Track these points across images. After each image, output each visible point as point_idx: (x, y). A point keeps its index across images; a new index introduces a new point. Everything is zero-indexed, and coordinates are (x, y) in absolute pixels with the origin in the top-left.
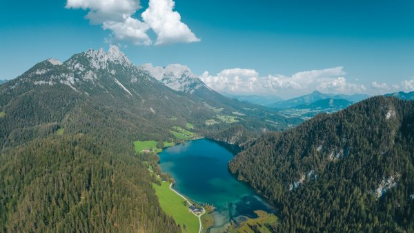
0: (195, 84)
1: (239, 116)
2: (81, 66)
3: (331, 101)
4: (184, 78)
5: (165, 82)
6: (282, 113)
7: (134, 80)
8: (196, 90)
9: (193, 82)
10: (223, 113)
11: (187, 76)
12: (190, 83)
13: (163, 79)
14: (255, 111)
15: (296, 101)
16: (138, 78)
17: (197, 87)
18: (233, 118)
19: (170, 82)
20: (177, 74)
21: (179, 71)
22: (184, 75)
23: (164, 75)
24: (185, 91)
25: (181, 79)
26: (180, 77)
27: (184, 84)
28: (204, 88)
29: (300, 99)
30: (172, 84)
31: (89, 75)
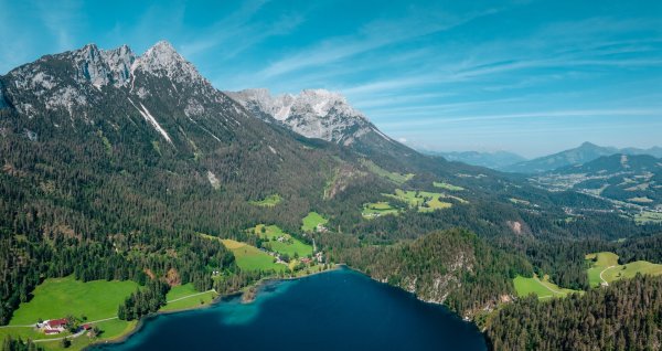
0: (356, 127)
1: (448, 191)
2: (48, 79)
3: (624, 159)
4: (333, 117)
5: (294, 123)
6: (535, 183)
7: (193, 109)
8: (357, 139)
9: (351, 123)
10: (413, 186)
11: (340, 111)
12: (344, 125)
13: (290, 118)
14: (481, 179)
15: (551, 161)
16: (205, 106)
17: (359, 134)
18: (436, 196)
19: (304, 123)
20: (320, 109)
21: (323, 103)
22: (332, 110)
23: (293, 110)
24: (334, 140)
25: (327, 117)
26: (325, 114)
27: (332, 128)
28: (374, 135)
29: (560, 158)
30: (308, 127)
31: (65, 96)
